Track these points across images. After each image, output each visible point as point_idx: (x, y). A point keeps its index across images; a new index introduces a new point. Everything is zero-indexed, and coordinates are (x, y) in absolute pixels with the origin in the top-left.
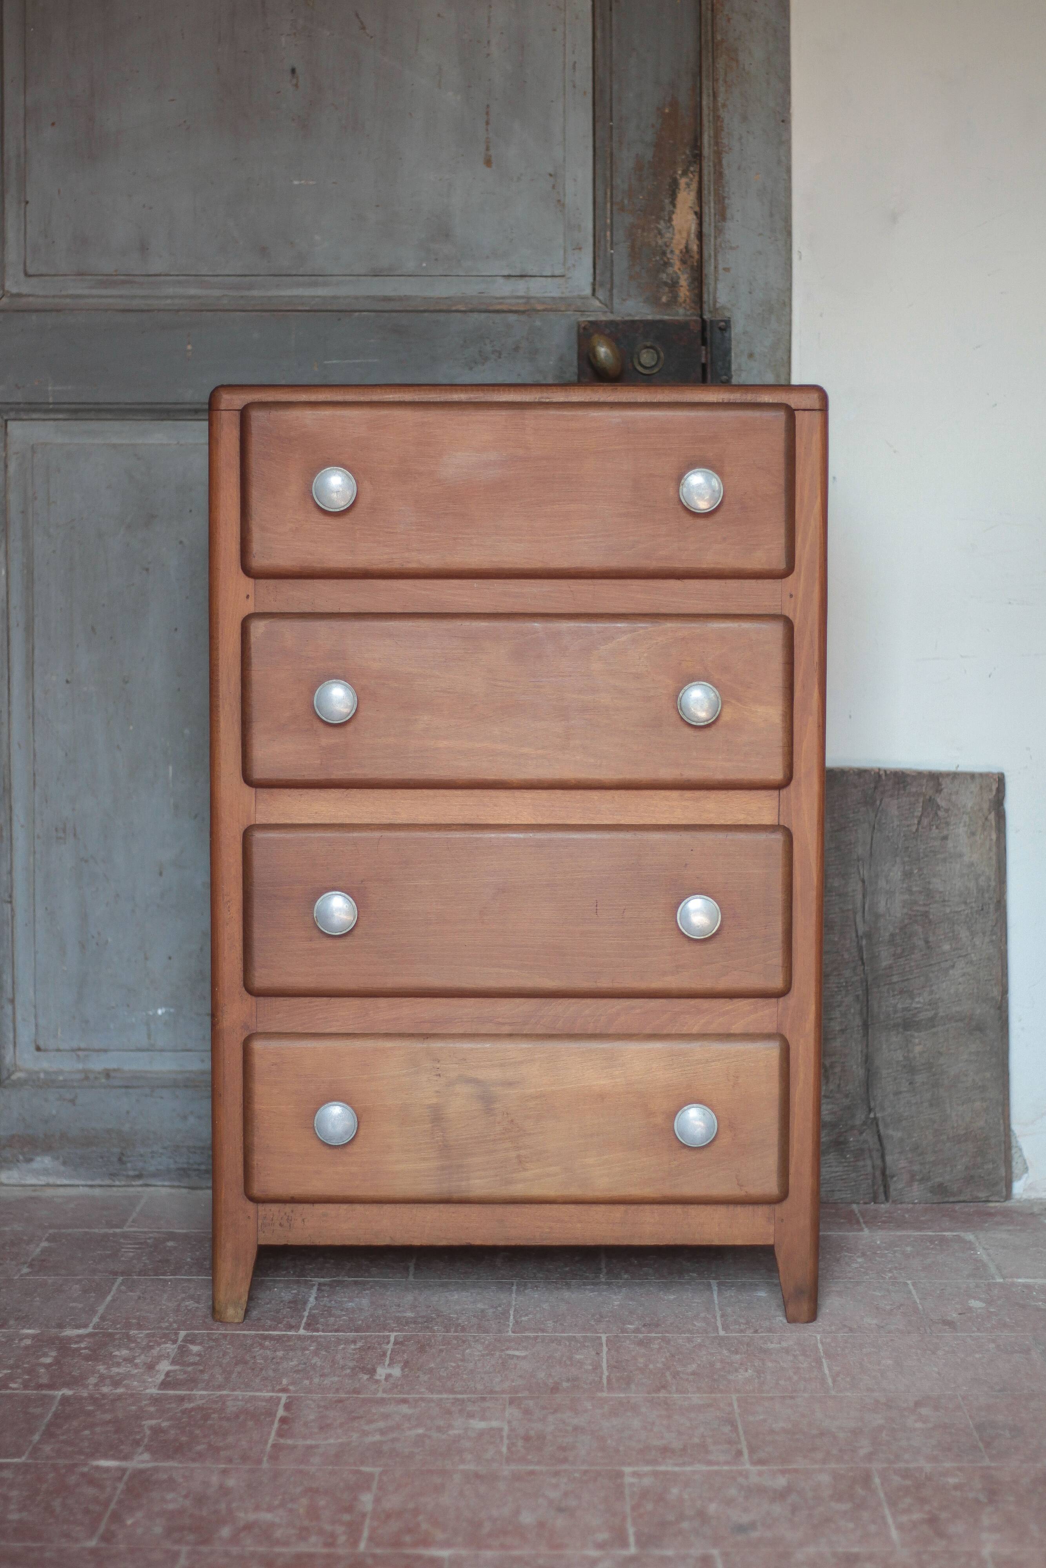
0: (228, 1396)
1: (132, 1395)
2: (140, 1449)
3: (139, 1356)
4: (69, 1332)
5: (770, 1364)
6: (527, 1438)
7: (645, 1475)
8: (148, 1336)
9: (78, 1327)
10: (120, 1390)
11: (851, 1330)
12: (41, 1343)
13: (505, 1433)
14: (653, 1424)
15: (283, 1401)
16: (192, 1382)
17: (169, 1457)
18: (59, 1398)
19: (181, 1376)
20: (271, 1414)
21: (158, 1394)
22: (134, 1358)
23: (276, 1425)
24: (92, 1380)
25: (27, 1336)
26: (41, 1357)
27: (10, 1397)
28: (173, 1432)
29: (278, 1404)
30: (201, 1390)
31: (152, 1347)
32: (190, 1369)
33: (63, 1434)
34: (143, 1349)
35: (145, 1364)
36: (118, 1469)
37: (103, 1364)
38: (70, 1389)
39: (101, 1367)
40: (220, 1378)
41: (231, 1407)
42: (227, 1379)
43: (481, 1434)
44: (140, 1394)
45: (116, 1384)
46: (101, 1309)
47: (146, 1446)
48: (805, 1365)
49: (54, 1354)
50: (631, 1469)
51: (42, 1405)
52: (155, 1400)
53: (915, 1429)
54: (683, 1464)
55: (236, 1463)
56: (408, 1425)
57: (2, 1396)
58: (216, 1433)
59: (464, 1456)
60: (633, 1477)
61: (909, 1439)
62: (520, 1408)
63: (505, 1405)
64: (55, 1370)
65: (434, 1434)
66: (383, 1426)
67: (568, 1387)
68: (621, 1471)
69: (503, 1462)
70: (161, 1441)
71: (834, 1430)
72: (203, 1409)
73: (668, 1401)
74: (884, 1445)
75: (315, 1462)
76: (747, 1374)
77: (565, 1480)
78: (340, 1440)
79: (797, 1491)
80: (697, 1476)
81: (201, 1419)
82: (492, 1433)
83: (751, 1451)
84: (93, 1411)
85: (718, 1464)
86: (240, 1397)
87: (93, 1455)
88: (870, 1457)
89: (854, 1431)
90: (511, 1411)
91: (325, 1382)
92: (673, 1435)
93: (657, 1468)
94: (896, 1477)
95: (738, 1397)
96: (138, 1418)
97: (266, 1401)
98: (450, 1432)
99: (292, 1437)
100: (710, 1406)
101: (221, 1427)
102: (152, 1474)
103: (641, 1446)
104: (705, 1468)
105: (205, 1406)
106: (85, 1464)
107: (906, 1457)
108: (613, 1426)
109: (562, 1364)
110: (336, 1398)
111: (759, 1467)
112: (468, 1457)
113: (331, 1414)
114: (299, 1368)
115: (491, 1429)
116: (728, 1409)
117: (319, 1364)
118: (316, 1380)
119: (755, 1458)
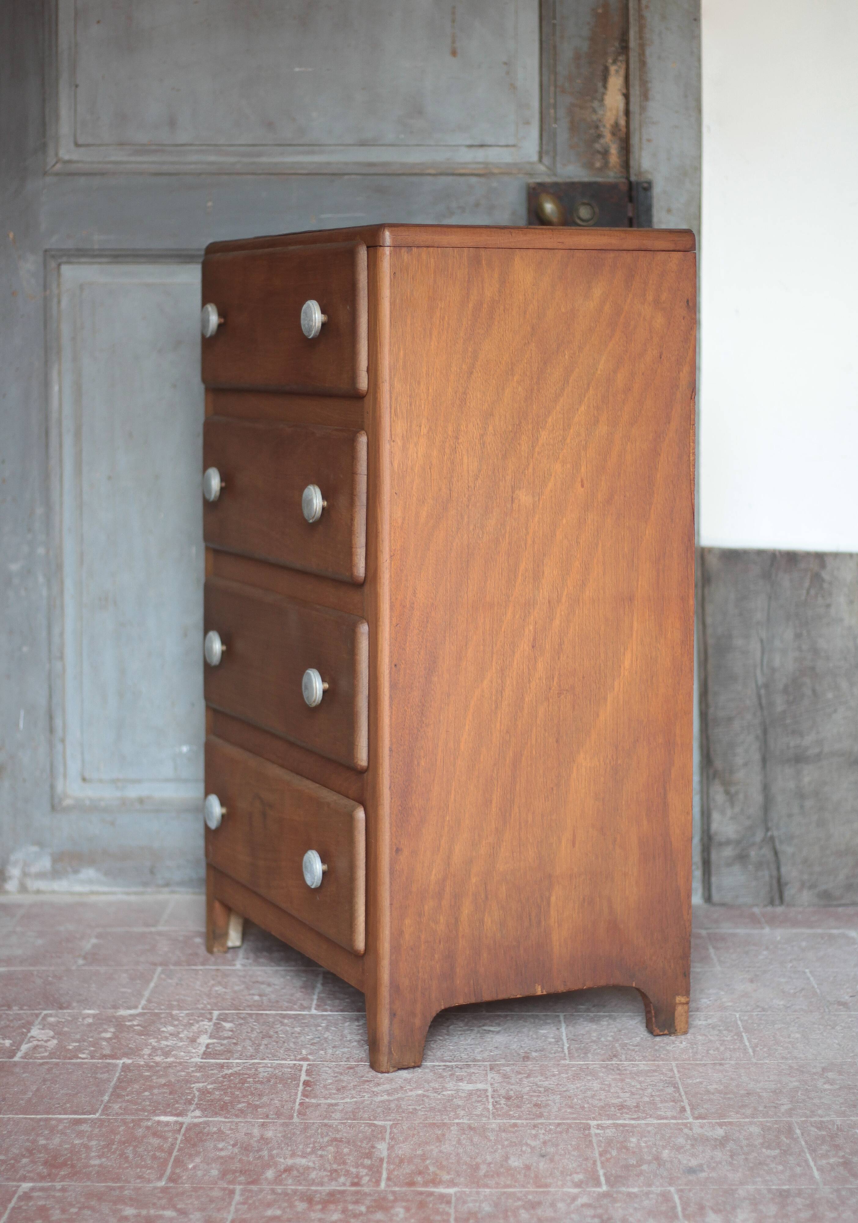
0: (259, 1063)
1: (180, 1063)
2: (192, 1107)
3: (182, 1032)
4: (122, 1012)
5: (700, 1038)
6: (508, 1098)
7: (608, 1127)
8: (188, 1015)
9: (129, 1008)
10: (170, 1059)
11: (763, 1010)
12: (101, 1021)
13: (489, 1093)
14: (610, 1086)
15: (304, 1068)
16: (228, 1052)
17: (216, 1114)
18: (121, 1065)
19: (219, 1048)
20: (295, 1078)
21: (201, 1062)
22: (179, 1033)
23: (301, 1087)
24: (146, 1051)
25: (88, 1016)
26: (102, 1032)
27: (80, 1065)
28: (217, 1093)
29: (301, 1070)
30: (236, 1059)
31: (192, 1025)
32: (225, 1042)
33: (127, 1095)
34: (185, 1026)
35: (188, 1038)
36: (176, 1122)
37: (154, 1038)
38: (129, 1059)
39: (152, 1040)
40: (251, 1050)
41: (263, 1073)
42: (257, 1050)
43: (470, 1094)
44: (187, 1062)
45: (166, 1054)
46: (147, 993)
47: (196, 1104)
48: (729, 1038)
49: (112, 1030)
50: (595, 1122)
51: (108, 1071)
52: (200, 1068)
53: (825, 1090)
54: (638, 1119)
55: (272, 1119)
56: (409, 1087)
57: (74, 1064)
58: (252, 1094)
59: (458, 1112)
60: (598, 1129)
61: (820, 1098)
62: (499, 1073)
63: (486, 1071)
64: (115, 1043)
65: (432, 1095)
66: (389, 1088)
67: (536, 1057)
68: (588, 1124)
69: (491, 1117)
70: (208, 1101)
71: (758, 1090)
72: (240, 1074)
73: (620, 1067)
74: (800, 1103)
75: (336, 1117)
76: (682, 1046)
77: (543, 1131)
78: (355, 1099)
79: (733, 1140)
80: (650, 1129)
81: (239, 1083)
82: (479, 1093)
83: (692, 1109)
84: (150, 1076)
85: (666, 1118)
86: (269, 1065)
87: (154, 1113)
88: (790, 1112)
89: (774, 1092)
90: (492, 1075)
91: (337, 1053)
92: (628, 1095)
93: (617, 1122)
94: (813, 1129)
95: (677, 1064)
96: (187, 1082)
97: (291, 1068)
98: (444, 1093)
99: (315, 1097)
100: (655, 1071)
101: (256, 1089)
102: (204, 1128)
103: (602, 1104)
104: (655, 1121)
105: (241, 1072)
106: (149, 1120)
107: (820, 1112)
108: (577, 1088)
109: (530, 1038)
110: (348, 1066)
111: (701, 1121)
112: (462, 1113)
113: (345, 1078)
114: (315, 1041)
115: (478, 1090)
116: (670, 1074)
117: (330, 1038)
118: (330, 1051)
119: (696, 1113)
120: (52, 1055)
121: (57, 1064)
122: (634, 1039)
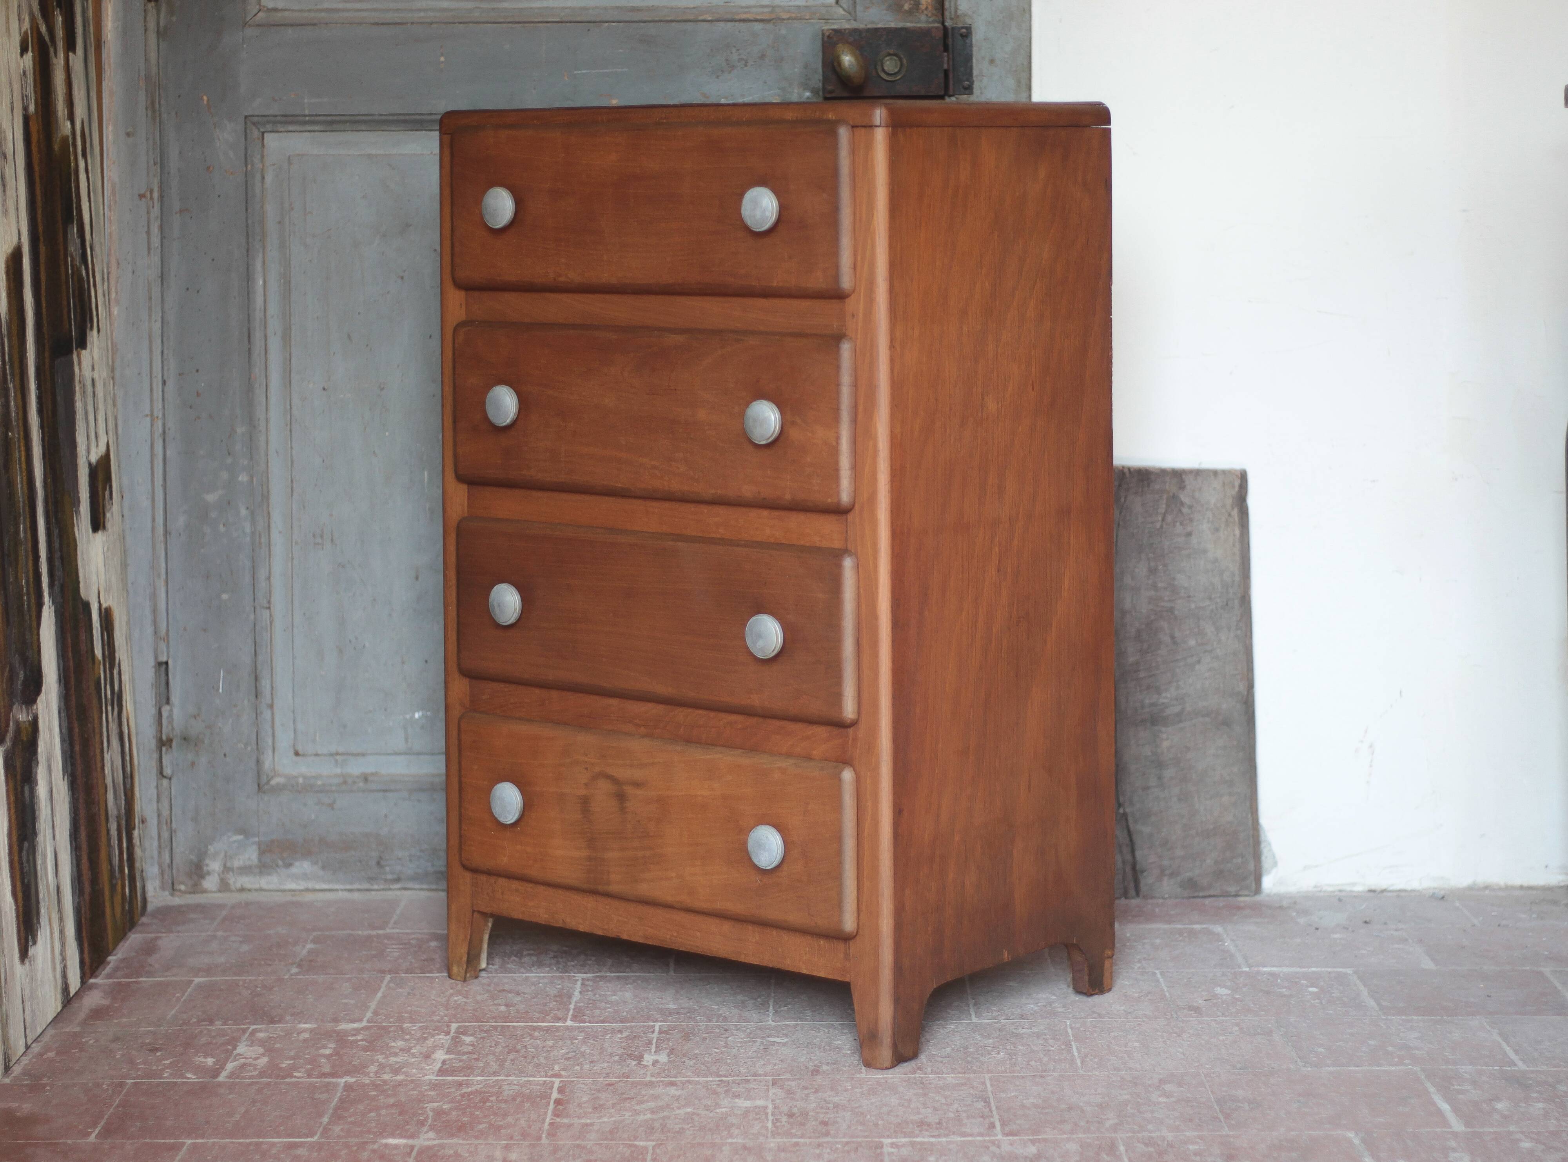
0: (504, 1080)
1: (412, 1081)
2: (425, 1129)
3: (415, 1046)
4: (344, 1026)
5: (1021, 1047)
6: (791, 1115)
7: (903, 1145)
8: (421, 1028)
9: (353, 1021)
10: (400, 1077)
11: (1100, 1016)
12: (319, 1037)
13: (770, 1111)
14: (910, 1100)
15: (556, 1086)
16: (468, 1069)
17: (452, 1136)
18: (342, 1085)
19: (457, 1064)
20: (546, 1096)
21: (436, 1080)
22: (410, 1048)
23: (552, 1106)
24: (373, 1069)
25: (305, 1031)
26: (320, 1048)
27: (296, 1085)
28: (454, 1113)
29: (552, 1088)
30: (477, 1076)
31: (426, 1039)
32: (465, 1057)
33: (350, 1116)
34: (418, 1040)
35: (421, 1053)
36: (406, 1145)
37: (382, 1054)
38: (352, 1077)
39: (379, 1057)
40: (494, 1066)
41: (507, 1092)
42: (501, 1066)
43: (747, 1112)
44: (419, 1080)
45: (396, 1071)
46: (373, 1005)
47: (430, 1126)
48: (1055, 1048)
49: (333, 1045)
50: (889, 1141)
51: (327, 1091)
52: (434, 1086)
53: (1159, 1103)
54: (939, 1136)
55: (517, 1140)
56: (677, 1105)
57: (288, 1084)
58: (495, 1114)
59: (732, 1131)
60: (892, 1147)
61: (1152, 1112)
62: (783, 1088)
63: (768, 1086)
64: (336, 1060)
65: (703, 1113)
66: (653, 1106)
67: (828, 1070)
68: (881, 1142)
69: (769, 1135)
70: (444, 1122)
71: (1081, 1104)
72: (481, 1093)
73: (924, 1081)
74: (1129, 1117)
75: (591, 1138)
76: (999, 1057)
77: (828, 1150)
78: (614, 1119)
79: (1046, 1158)
80: (951, 1146)
81: (480, 1102)
82: (757, 1110)
83: (1003, 1125)
84: (377, 1096)
85: (972, 1135)
86: (515, 1082)
87: (381, 1134)
88: (1115, 1128)
89: (1100, 1106)
90: (774, 1091)
91: (595, 1068)
92: (929, 1110)
93: (914, 1140)
94: (1139, 1145)
95: (991, 1077)
96: (420, 1101)
97: (540, 1085)
98: (717, 1110)
99: (567, 1116)
100: (963, 1084)
101: (499, 1108)
102: (439, 1151)
103: (899, 1121)
104: (959, 1139)
105: (483, 1090)
106: (375, 1143)
107: (1150, 1127)
108: (872, 1104)
109: (822, 1050)
110: (607, 1082)
111: (1011, 1138)
112: (737, 1132)
113: (603, 1096)
114: (570, 1056)
115: (756, 1107)
116: (981, 1087)
117: (588, 1052)
118: (587, 1066)
119: (1007, 1129)
120: (262, 1074)
121: (269, 1084)
122: (943, 1050)
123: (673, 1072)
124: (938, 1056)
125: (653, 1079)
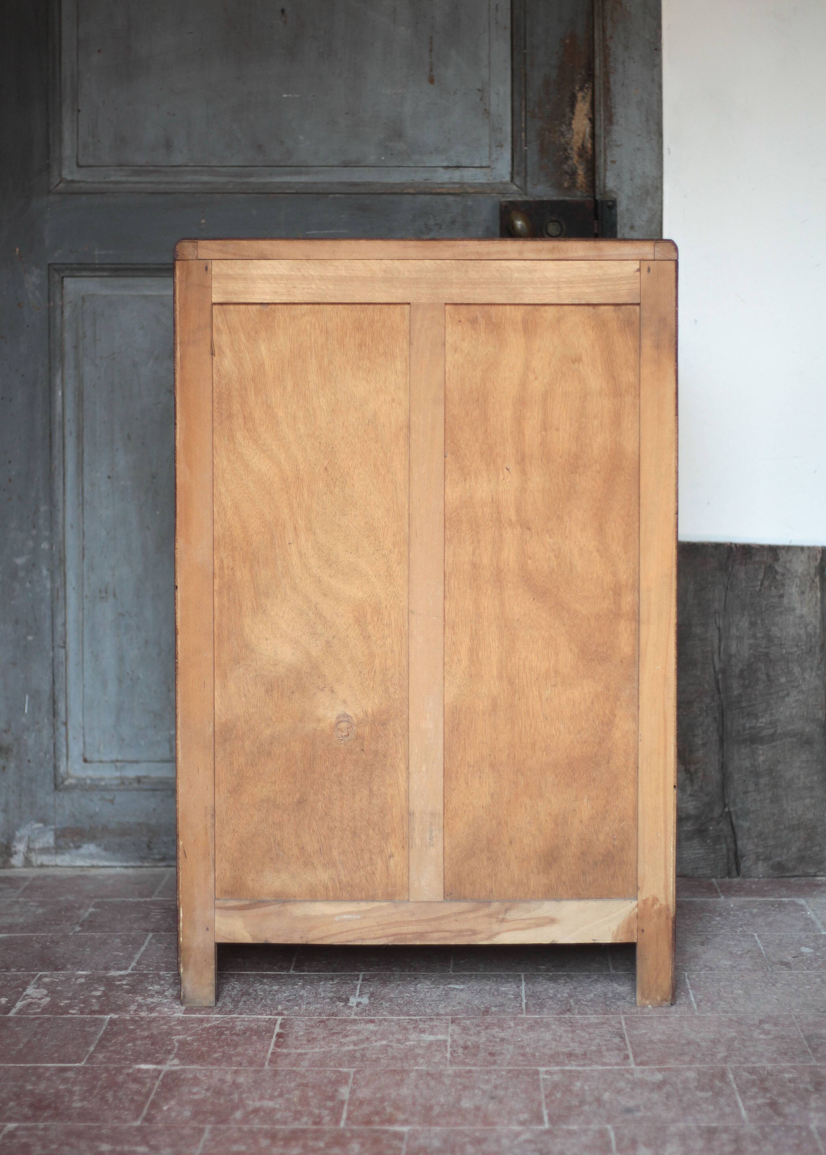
0: (237, 1018)
1: (163, 1018)
2: (171, 1057)
3: (168, 990)
4: (113, 973)
6: (465, 1048)
7: (555, 1073)
9: (120, 969)
10: (154, 1015)
11: (711, 969)
12: (92, 981)
13: (449, 1044)
14: (561, 1037)
15: (279, 1022)
17: (193, 1062)
18: (108, 1020)
20: (270, 1031)
21: (183, 1017)
22: (164, 991)
23: (274, 1039)
24: (133, 1007)
25: (81, 976)
26: (92, 991)
27: (70, 1020)
28: (195, 1044)
29: (275, 1024)
30: (216, 1014)
33: (112, 1046)
34: (171, 985)
35: (173, 995)
36: (155, 1070)
37: (141, 996)
38: (116, 1014)
39: (139, 998)
40: (230, 1006)
41: (240, 1027)
42: (236, 1006)
43: (431, 1044)
44: (170, 1017)
45: (151, 1010)
46: (137, 957)
47: (176, 1054)
49: (102, 989)
50: (544, 1069)
51: (95, 1025)
52: (182, 1022)
53: (760, 1040)
54: (584, 1065)
55: (245, 1066)
56: (375, 1038)
57: (64, 1019)
58: (228, 1045)
59: (418, 1060)
60: (546, 1074)
61: (755, 1046)
62: (460, 1026)
63: (448, 1024)
64: (104, 1000)
65: (395, 1045)
66: (355, 1039)
67: (495, 1011)
68: (537, 1070)
69: (448, 1064)
70: (187, 1051)
71: (698, 1040)
72: (218, 1028)
73: (572, 1020)
74: (736, 1050)
75: (305, 1065)
77: (495, 1076)
78: (323, 1049)
79: (670, 1084)
80: (594, 1074)
81: (217, 1035)
82: (438, 1043)
83: (635, 1056)
84: (134, 1030)
85: (610, 1064)
86: (246, 1019)
87: (135, 1061)
88: (725, 1060)
89: (713, 1041)
90: (453, 1028)
91: (310, 1008)
92: (577, 1044)
93: (564, 1068)
94: (745, 1073)
95: (625, 1017)
96: (169, 1034)
97: (266, 1022)
98: (407, 1043)
99: (287, 1047)
100: (604, 1023)
101: (232, 1040)
102: (181, 1075)
103: (552, 1053)
104: (600, 1068)
105: (219, 1025)
106: (130, 1067)
107: (753, 1059)
108: (531, 1038)
109: (491, 995)
110: (320, 1020)
111: (642, 1067)
112: (421, 1061)
113: (316, 1030)
114: (291, 998)
115: (438, 1040)
116: (618, 1026)
117: (305, 995)
118: (304, 1007)
119: (639, 1060)
120: (44, 1011)
121: (48, 1019)
122: (588, 995)
123: (373, 1012)
124: (584, 1001)
125: (356, 1017)
